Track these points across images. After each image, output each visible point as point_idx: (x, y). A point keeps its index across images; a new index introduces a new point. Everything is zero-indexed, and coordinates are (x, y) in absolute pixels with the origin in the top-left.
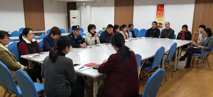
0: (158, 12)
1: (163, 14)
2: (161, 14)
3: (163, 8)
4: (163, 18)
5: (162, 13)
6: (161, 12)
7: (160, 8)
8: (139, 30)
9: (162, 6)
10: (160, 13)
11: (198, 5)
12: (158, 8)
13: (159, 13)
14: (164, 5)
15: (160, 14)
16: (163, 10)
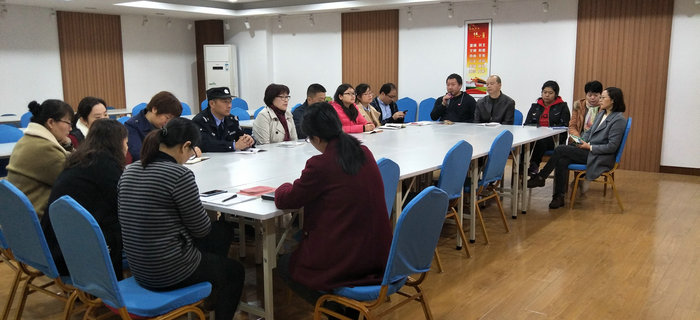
0: (471, 45)
1: (486, 53)
2: (482, 53)
3: (487, 35)
4: (487, 65)
5: (482, 48)
6: (480, 45)
7: (478, 34)
8: (419, 102)
9: (484, 27)
10: (478, 48)
11: (587, 23)
12: (470, 34)
13: (475, 50)
14: (488, 24)
15: (477, 53)
16: (486, 41)
